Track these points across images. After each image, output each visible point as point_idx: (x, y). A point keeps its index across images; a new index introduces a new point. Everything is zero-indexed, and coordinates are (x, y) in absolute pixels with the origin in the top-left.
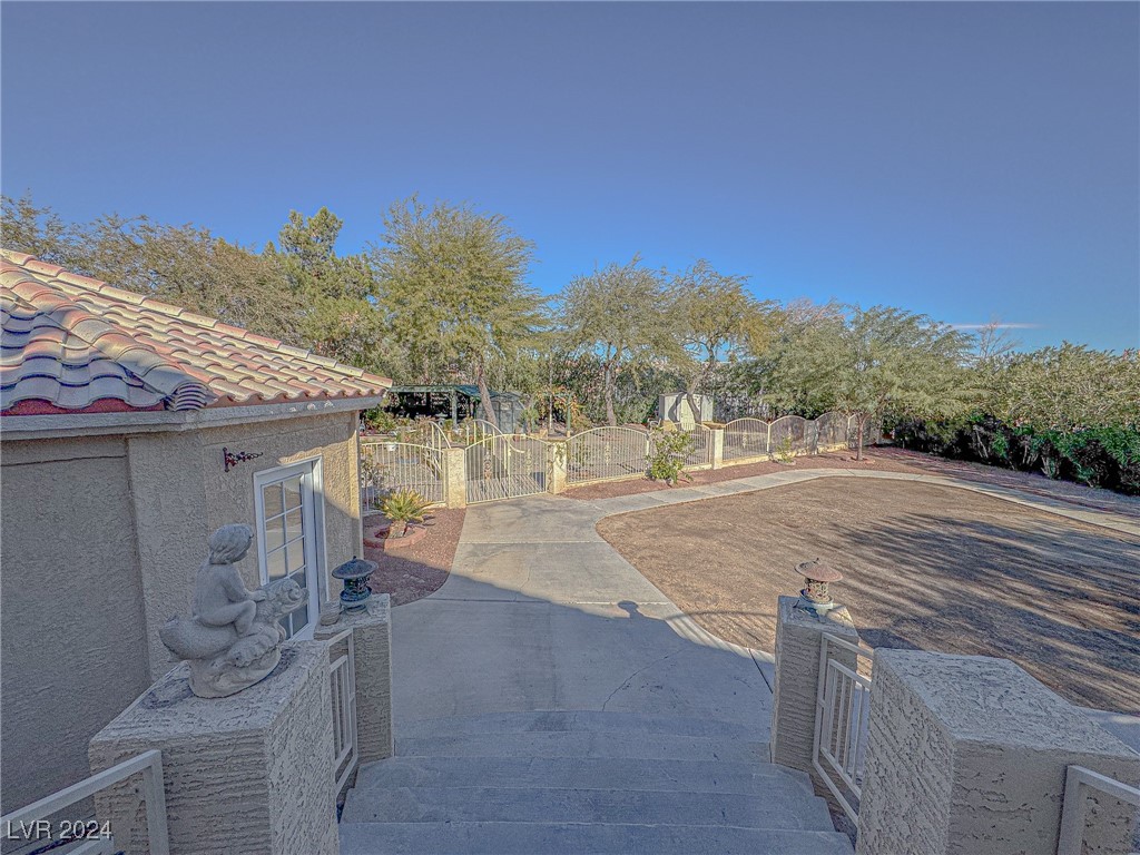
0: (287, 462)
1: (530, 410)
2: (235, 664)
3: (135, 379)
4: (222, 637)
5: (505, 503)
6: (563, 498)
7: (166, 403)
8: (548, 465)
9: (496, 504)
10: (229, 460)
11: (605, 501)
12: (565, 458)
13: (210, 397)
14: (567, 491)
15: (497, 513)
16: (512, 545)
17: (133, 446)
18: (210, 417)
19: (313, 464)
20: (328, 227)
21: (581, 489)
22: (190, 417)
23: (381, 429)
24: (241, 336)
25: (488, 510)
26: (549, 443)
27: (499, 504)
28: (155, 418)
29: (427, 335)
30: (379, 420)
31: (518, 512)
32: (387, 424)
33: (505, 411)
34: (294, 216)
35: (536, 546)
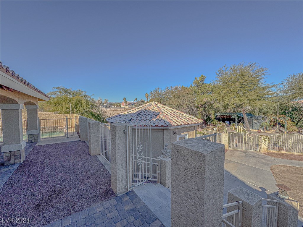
0: (183, 134)
1: (266, 122)
2: (166, 156)
3: (165, 122)
4: (165, 153)
5: (241, 151)
6: (264, 155)
7: (167, 126)
8: (259, 143)
9: (238, 151)
10: (174, 133)
11: (283, 160)
12: (267, 142)
13: (172, 125)
14: (268, 153)
15: (237, 153)
16: (236, 162)
17: (165, 131)
18: (172, 128)
19: (187, 134)
20: (203, 78)
21: (275, 153)
22: (169, 128)
23: (214, 124)
24: (179, 112)
25: (235, 152)
26: (260, 136)
27: (240, 151)
28: (166, 128)
29: (225, 102)
30: (214, 122)
31: (244, 154)
32: (216, 123)
33: (255, 122)
34: (196, 78)
35: (243, 165)
